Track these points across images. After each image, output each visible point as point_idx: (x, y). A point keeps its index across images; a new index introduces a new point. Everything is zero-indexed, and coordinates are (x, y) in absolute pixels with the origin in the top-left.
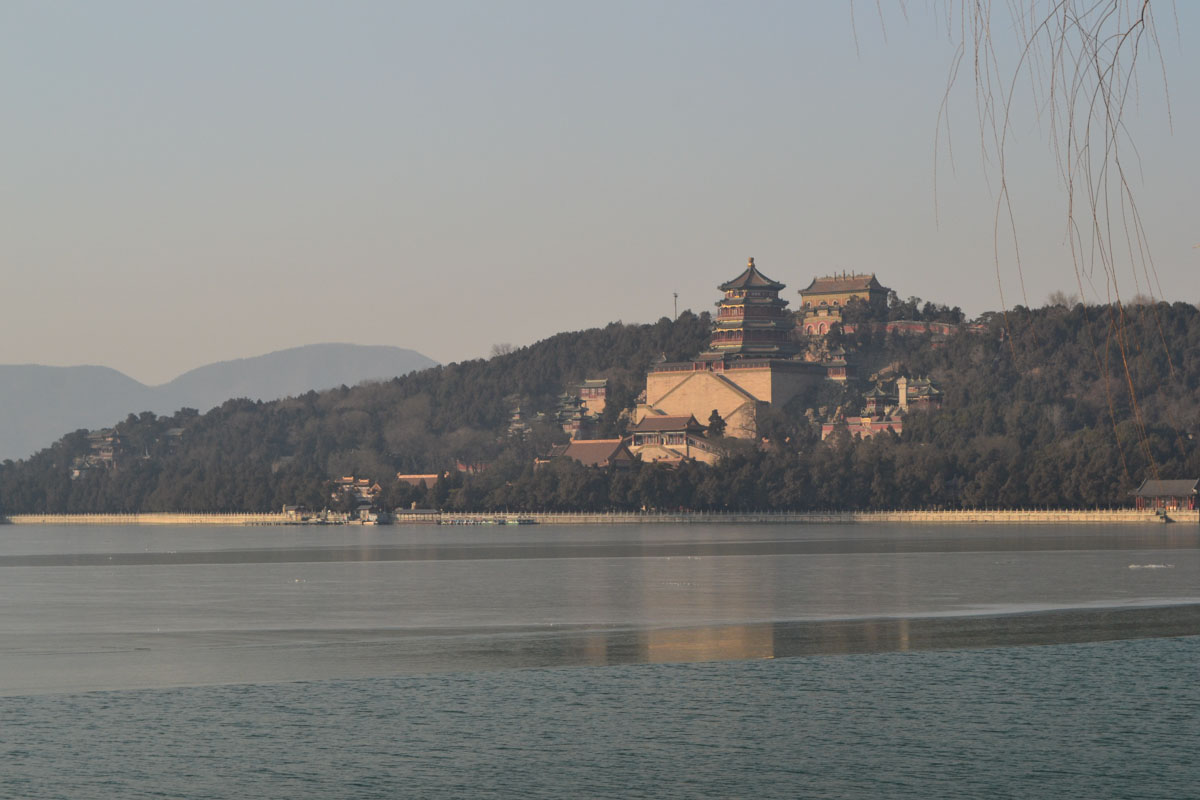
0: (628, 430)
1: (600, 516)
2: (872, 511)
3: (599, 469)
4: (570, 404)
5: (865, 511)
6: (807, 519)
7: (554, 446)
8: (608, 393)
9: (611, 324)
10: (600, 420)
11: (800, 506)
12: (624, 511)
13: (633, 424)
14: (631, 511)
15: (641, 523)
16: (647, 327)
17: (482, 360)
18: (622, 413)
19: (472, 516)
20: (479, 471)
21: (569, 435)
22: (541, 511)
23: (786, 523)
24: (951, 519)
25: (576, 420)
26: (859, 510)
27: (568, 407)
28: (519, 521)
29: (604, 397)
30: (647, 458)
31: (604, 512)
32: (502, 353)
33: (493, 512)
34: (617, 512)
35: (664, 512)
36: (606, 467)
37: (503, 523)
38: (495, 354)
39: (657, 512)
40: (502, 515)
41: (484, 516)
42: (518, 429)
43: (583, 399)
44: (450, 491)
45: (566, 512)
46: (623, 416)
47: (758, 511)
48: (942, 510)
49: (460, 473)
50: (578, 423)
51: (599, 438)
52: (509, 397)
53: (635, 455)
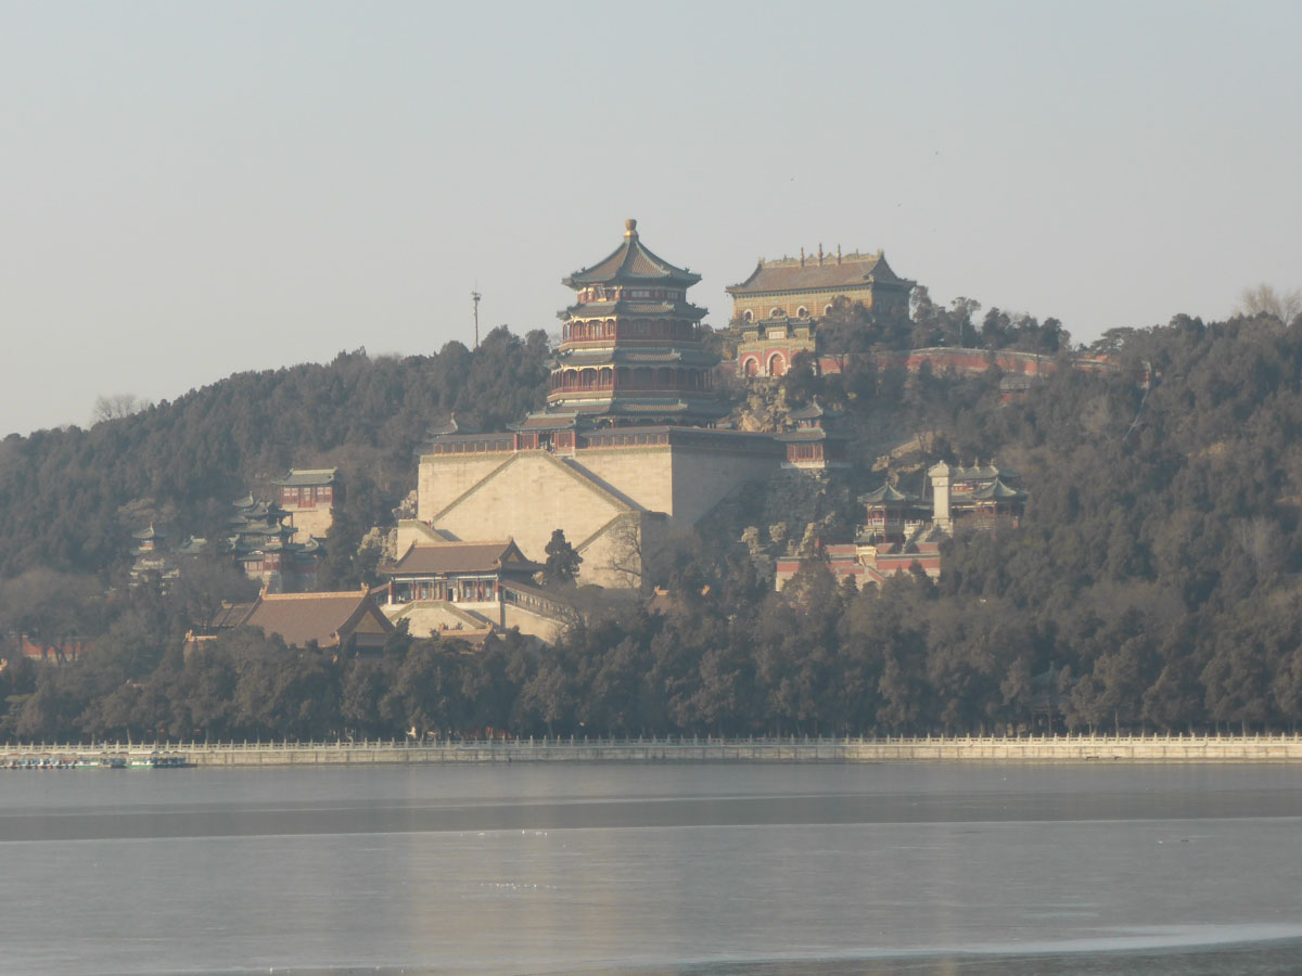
0: (381, 569)
1: (322, 749)
2: (881, 736)
3: (320, 651)
4: (259, 518)
5: (867, 737)
6: (746, 753)
7: (227, 606)
8: (339, 498)
9: (343, 355)
10: (321, 551)
11: (733, 726)
12: (372, 739)
13: (391, 560)
14: (386, 739)
15: (407, 763)
16: (417, 361)
17: (75, 429)
18: (366, 538)
19: (55, 751)
20: (69, 658)
21: (258, 583)
22: (200, 740)
23: (704, 762)
24: (1045, 755)
25: (272, 551)
26: (854, 735)
27: (255, 526)
28: (155, 761)
29: (329, 505)
30: (419, 630)
31: (332, 741)
32: (115, 415)
33: (98, 742)
34: (358, 739)
35: (454, 739)
36: (333, 648)
37: (120, 765)
38: (101, 417)
39: (441, 739)
40: (117, 748)
41: (80, 751)
42: (150, 572)
43: (287, 508)
44: (10, 698)
45: (252, 741)
46: (371, 542)
47: (648, 737)
48: (1025, 735)
49: (31, 661)
50: (276, 558)
51: (317, 590)
52: (132, 505)
53: (394, 623)
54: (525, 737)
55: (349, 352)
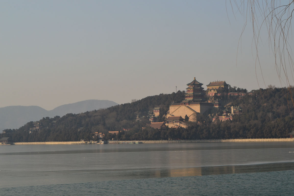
0: (165, 120)
1: (158, 141)
2: (225, 139)
3: (158, 129)
4: (151, 114)
5: (224, 139)
6: (209, 141)
7: (147, 124)
8: (160, 111)
9: (160, 94)
10: (158, 117)
11: (208, 138)
12: (164, 140)
13: (166, 119)
14: (166, 140)
15: (168, 143)
16: (169, 95)
17: (129, 103)
18: (163, 116)
19: (127, 141)
20: (129, 130)
21: (151, 121)
22: (144, 140)
24: (245, 141)
25: (152, 117)
26: (222, 139)
27: (150, 114)
28: (139, 143)
29: (159, 112)
30: (170, 127)
31: (159, 140)
32: (134, 102)
33: (132, 140)
34: (163, 140)
35: (174, 140)
36: (160, 129)
37: (135, 143)
38: (132, 102)
39: (172, 140)
40: (134, 141)
41: (130, 141)
42: (138, 120)
43: (154, 112)
44: (122, 135)
45: (150, 140)
46: (164, 116)
47: (197, 140)
48: (242, 139)
49: (124, 131)
50: (153, 118)
51: (158, 122)
52: (136, 112)
53: (167, 126)
54: (182, 140)
55: (161, 94)
